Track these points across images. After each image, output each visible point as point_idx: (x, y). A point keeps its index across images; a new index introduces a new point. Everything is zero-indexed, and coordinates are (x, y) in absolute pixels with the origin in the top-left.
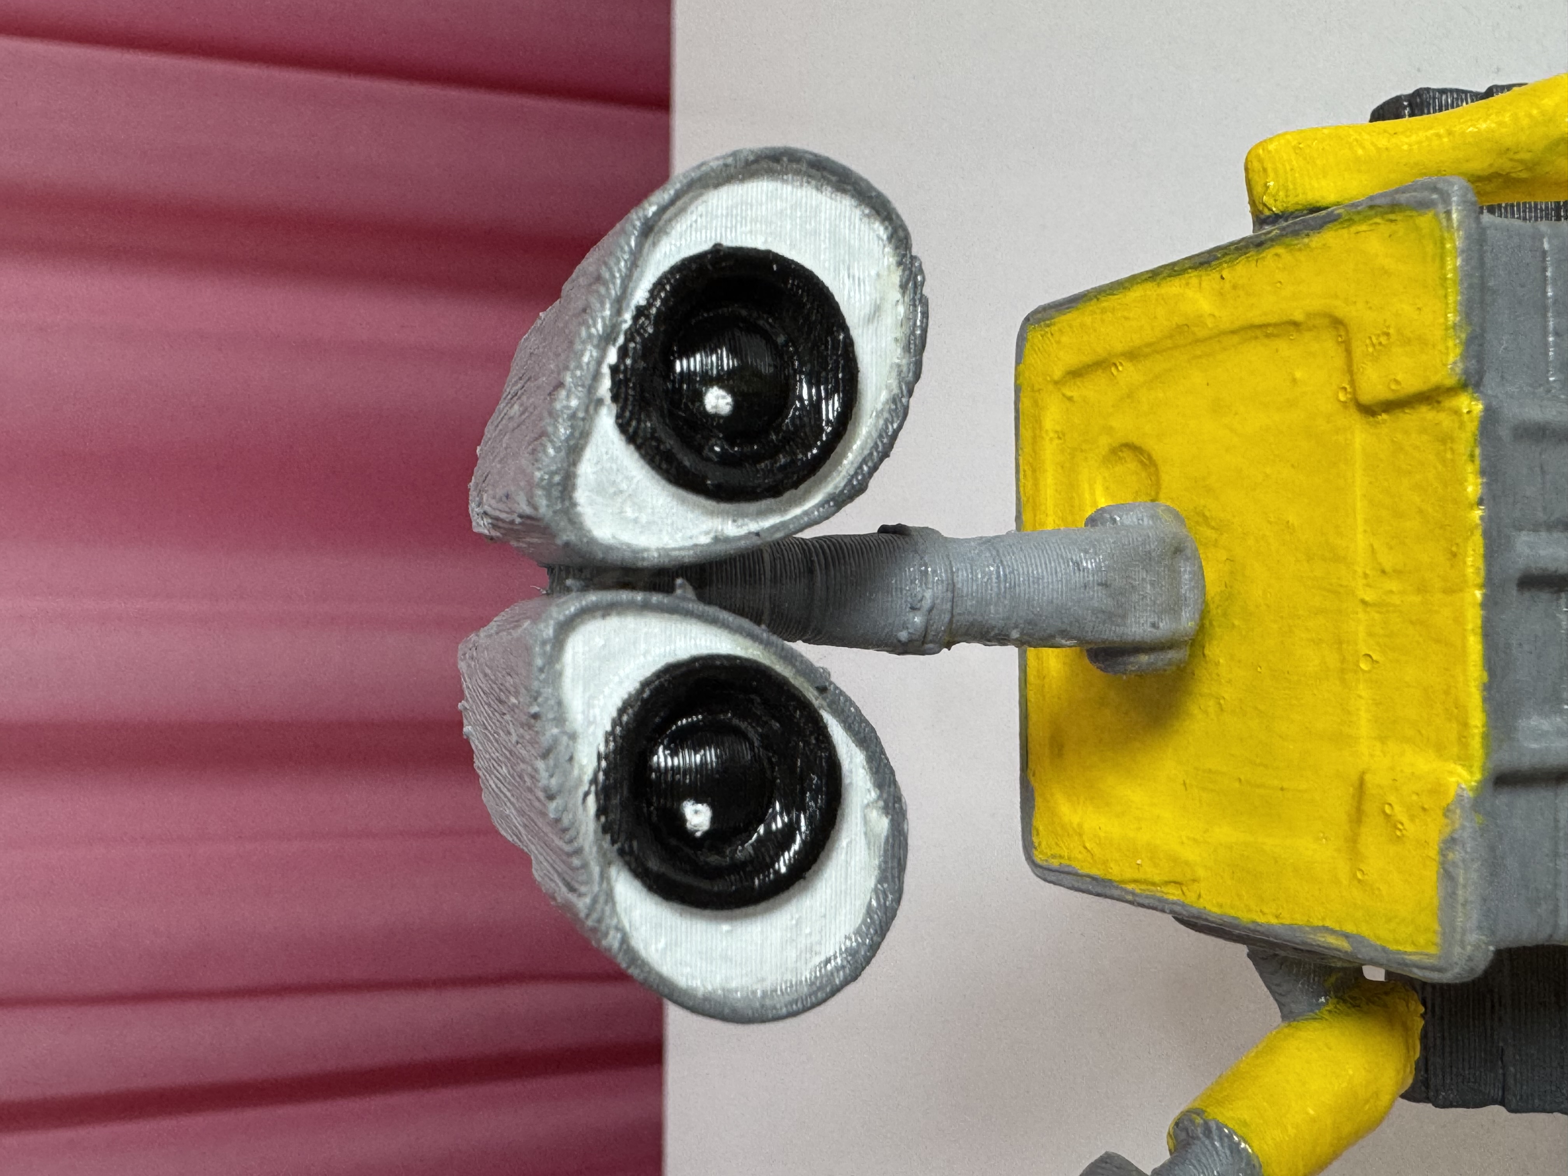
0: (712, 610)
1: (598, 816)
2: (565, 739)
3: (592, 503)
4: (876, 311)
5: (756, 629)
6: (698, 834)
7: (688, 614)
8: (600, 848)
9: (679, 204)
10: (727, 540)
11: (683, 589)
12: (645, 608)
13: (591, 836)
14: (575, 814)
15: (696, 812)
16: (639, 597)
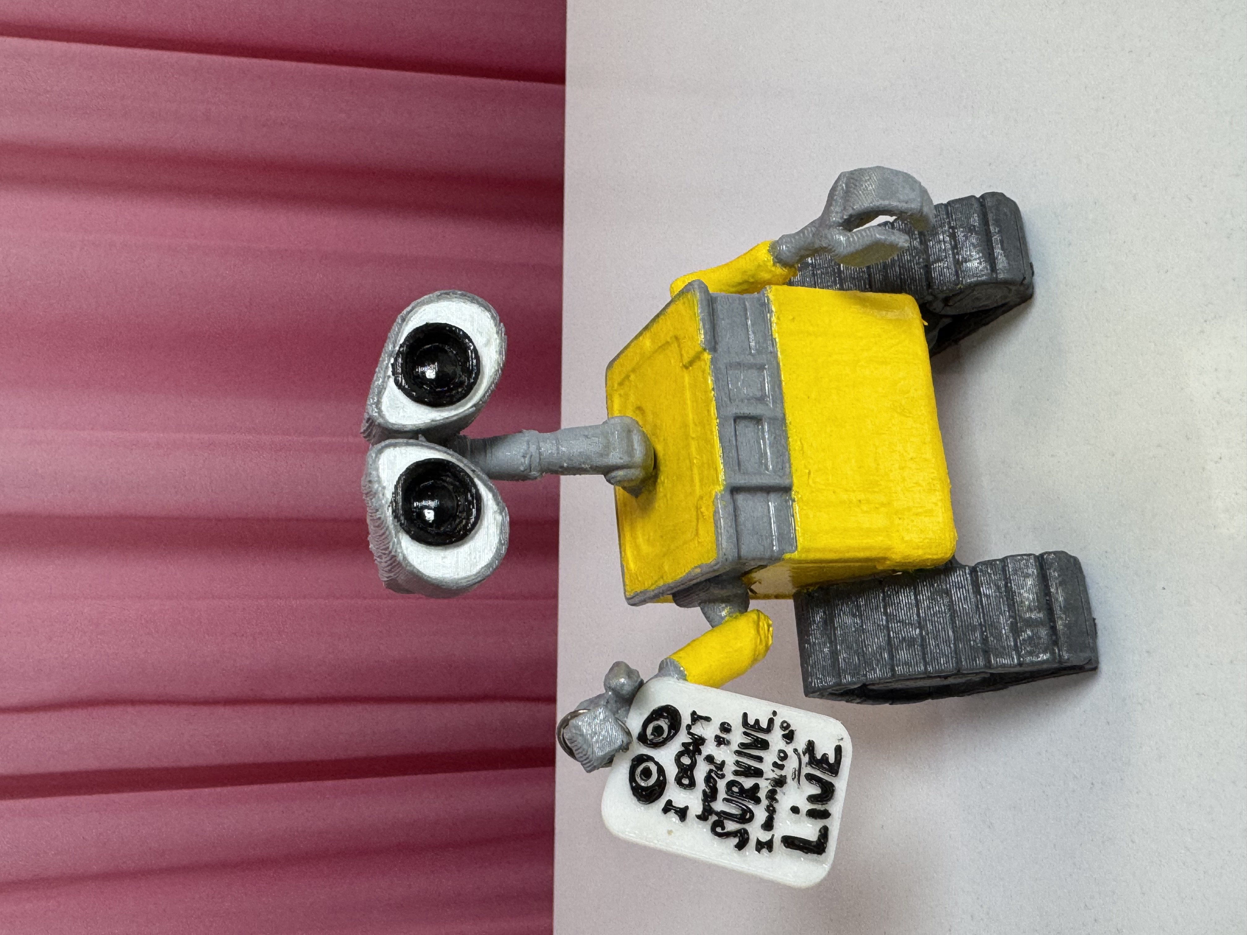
0: (433, 445)
1: (392, 513)
2: (380, 488)
3: (388, 411)
4: (488, 343)
5: (449, 451)
6: (431, 522)
7: (422, 446)
8: (395, 526)
9: (414, 311)
10: (436, 421)
11: (422, 438)
12: (407, 444)
13: (391, 522)
14: (385, 514)
15: (429, 513)
16: (405, 440)
